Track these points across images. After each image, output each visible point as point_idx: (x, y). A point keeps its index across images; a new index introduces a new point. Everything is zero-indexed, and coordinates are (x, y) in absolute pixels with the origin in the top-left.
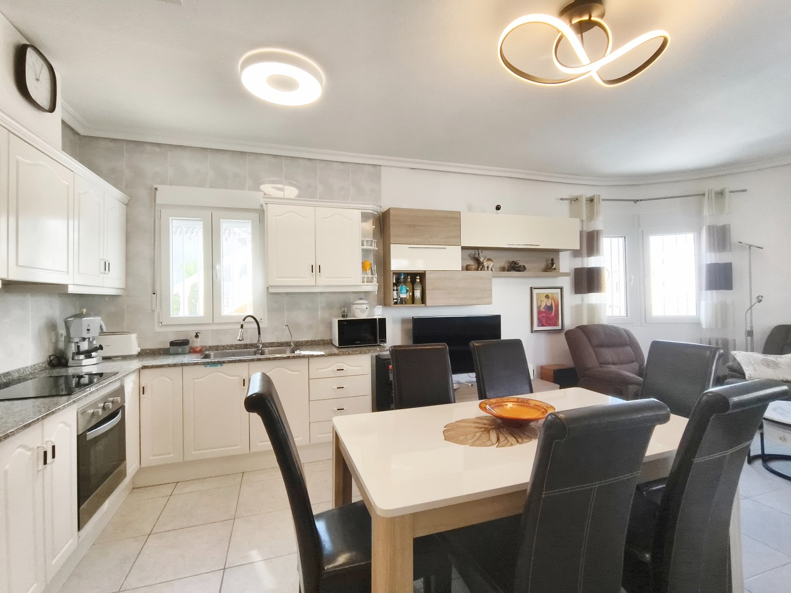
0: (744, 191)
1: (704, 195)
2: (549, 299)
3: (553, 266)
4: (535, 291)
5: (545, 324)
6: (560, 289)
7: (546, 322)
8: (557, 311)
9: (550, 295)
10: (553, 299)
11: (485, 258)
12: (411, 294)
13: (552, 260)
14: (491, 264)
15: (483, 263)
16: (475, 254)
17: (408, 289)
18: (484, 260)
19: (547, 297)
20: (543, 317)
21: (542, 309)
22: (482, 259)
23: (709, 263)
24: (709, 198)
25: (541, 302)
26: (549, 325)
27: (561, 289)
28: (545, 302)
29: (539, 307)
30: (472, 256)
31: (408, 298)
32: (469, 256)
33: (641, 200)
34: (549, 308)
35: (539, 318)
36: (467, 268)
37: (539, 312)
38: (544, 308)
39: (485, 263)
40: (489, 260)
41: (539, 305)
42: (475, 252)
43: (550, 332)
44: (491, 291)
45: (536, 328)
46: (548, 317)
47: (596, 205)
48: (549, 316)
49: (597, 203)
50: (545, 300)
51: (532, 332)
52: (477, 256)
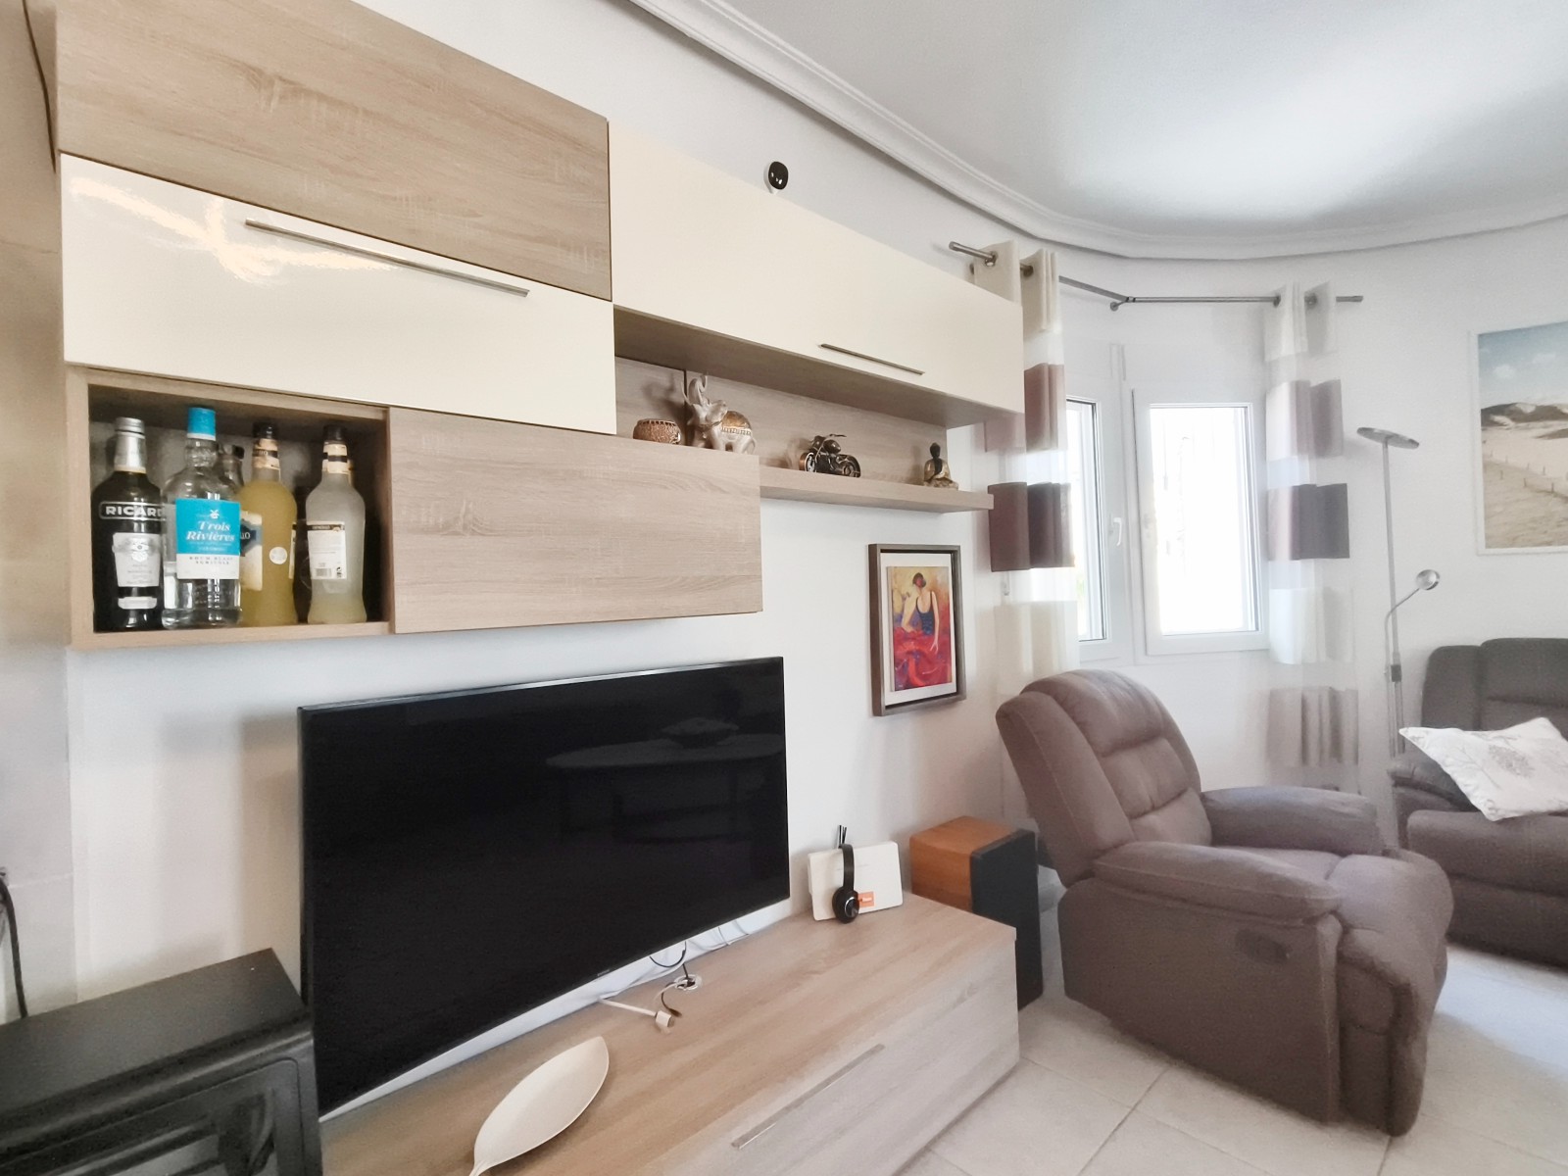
0: (1357, 299)
1: (1276, 301)
2: (924, 589)
3: (938, 471)
4: (886, 561)
5: (917, 681)
6: (948, 556)
7: (919, 674)
8: (945, 631)
9: (926, 577)
10: (934, 589)
11: (719, 404)
12: (281, 556)
13: (935, 450)
14: (742, 436)
15: (708, 429)
16: (671, 389)
17: (255, 520)
18: (715, 411)
19: (919, 580)
20: (910, 653)
21: (906, 625)
22: (703, 412)
23: (1298, 484)
24: (1293, 308)
25: (904, 599)
26: (927, 681)
27: (954, 553)
28: (918, 601)
29: (897, 619)
30: (659, 394)
31: (257, 580)
32: (648, 391)
33: (1134, 300)
34: (925, 620)
35: (897, 662)
36: (641, 432)
37: (899, 638)
38: (912, 623)
39: (716, 430)
40: (732, 416)
41: (898, 610)
42: (672, 380)
43: (926, 708)
44: (758, 553)
45: (890, 697)
46: (920, 652)
47: (1044, 285)
48: (925, 650)
49: (1047, 278)
50: (914, 591)
51: (878, 708)
52: (679, 397)
